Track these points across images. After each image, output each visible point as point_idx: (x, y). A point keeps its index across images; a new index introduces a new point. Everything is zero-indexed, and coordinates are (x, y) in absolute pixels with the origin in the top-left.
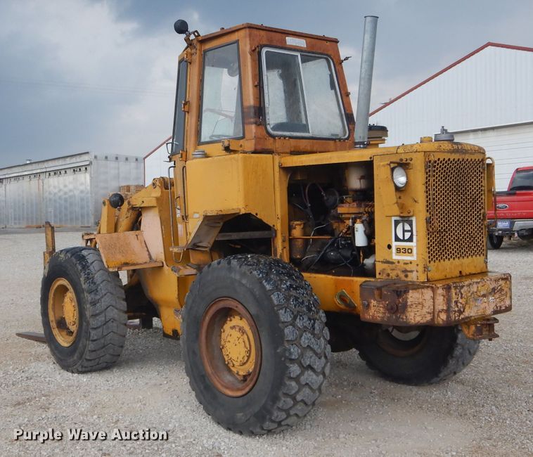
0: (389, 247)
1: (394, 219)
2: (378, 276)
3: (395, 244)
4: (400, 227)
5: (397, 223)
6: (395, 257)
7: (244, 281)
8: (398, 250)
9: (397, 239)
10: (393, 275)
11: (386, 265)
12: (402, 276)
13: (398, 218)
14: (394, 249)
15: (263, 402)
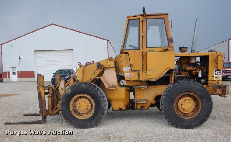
0: (213, 77)
1: (215, 70)
2: (209, 84)
3: (215, 76)
4: (217, 72)
5: (216, 71)
6: (215, 79)
7: (196, 86)
8: (216, 77)
9: (216, 75)
10: (214, 83)
11: (212, 81)
12: (217, 84)
13: (216, 70)
14: (215, 77)
15: (204, 117)
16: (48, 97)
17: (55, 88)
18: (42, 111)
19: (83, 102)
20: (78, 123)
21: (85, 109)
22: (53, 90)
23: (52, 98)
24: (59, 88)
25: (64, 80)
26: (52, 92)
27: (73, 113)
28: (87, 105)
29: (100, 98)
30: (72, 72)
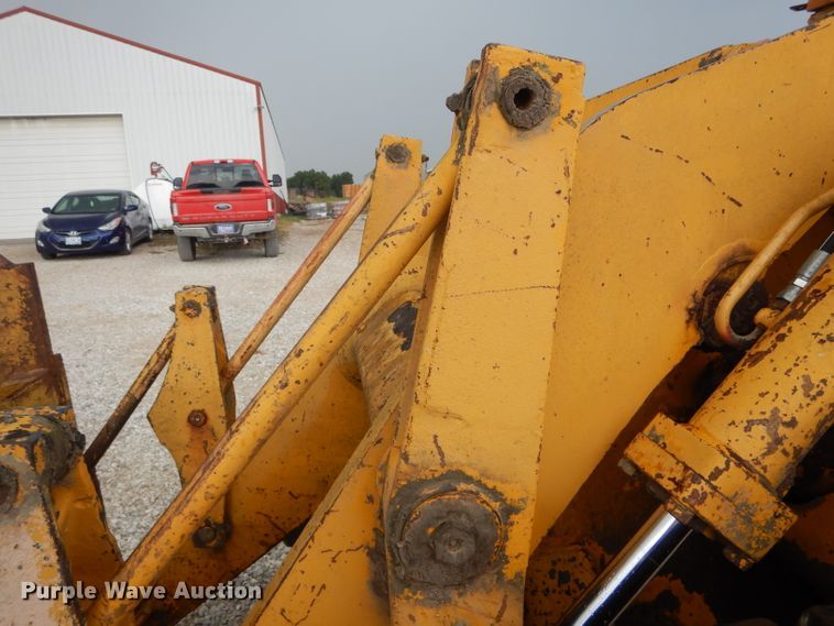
30: (128, 202)
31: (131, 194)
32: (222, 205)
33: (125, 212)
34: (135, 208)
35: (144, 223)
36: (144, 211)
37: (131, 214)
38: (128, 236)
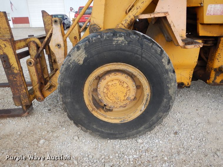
16: (29, 63)
17: (42, 43)
18: (20, 97)
19: (117, 82)
20: (106, 131)
21: (123, 98)
22: (38, 47)
23: (39, 65)
24: (50, 44)
25: (61, 24)
26: (35, 51)
27: (93, 109)
28: (126, 90)
29: (167, 73)
30: (65, 17)
31: (66, 15)
32: (86, 18)
33: (64, 20)
34: (67, 19)
35: (69, 23)
36: (68, 20)
37: (66, 20)
38: (65, 26)
